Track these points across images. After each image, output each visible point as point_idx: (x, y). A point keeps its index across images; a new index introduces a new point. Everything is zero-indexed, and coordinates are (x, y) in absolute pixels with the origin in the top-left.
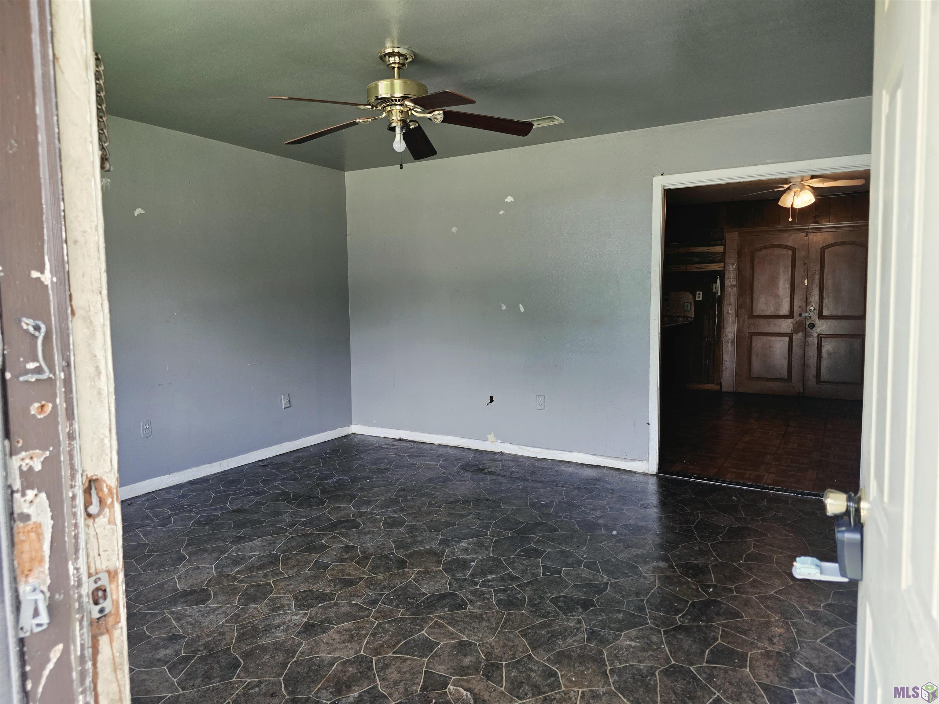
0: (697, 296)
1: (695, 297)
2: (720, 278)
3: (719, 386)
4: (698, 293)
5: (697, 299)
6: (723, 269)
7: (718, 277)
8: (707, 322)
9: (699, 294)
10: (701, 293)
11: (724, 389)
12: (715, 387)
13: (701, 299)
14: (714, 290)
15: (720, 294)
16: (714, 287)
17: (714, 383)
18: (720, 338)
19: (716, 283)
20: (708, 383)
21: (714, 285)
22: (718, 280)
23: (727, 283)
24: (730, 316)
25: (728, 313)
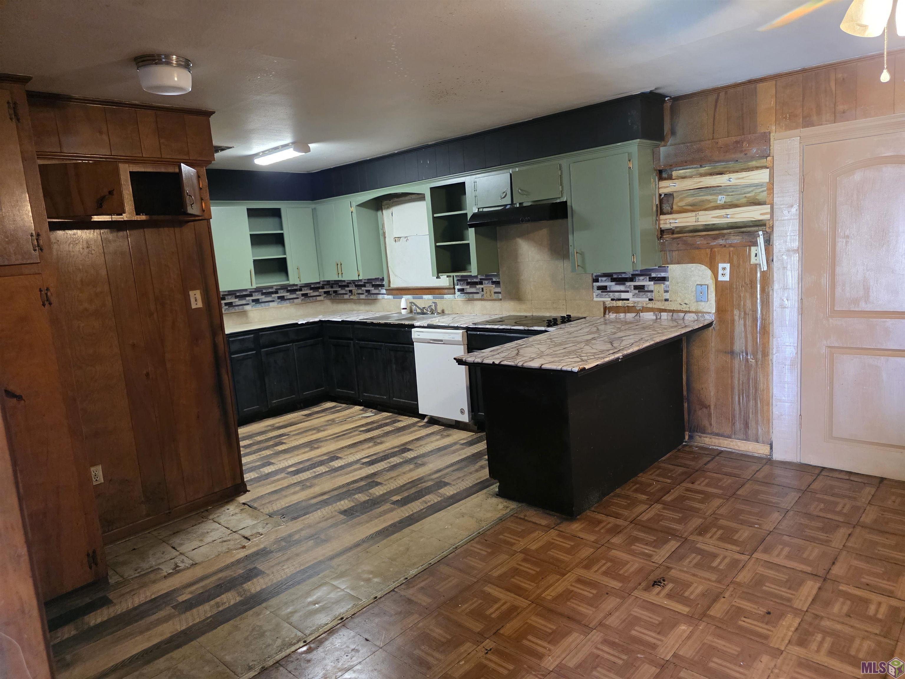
0: (720, 272)
1: (716, 275)
2: (764, 234)
3: (768, 447)
4: (721, 266)
5: (720, 278)
6: (768, 217)
7: (761, 233)
8: (742, 322)
9: (724, 269)
10: (728, 266)
11: (777, 456)
12: (761, 450)
13: (727, 278)
14: (753, 260)
15: (765, 268)
16: (753, 255)
17: (757, 441)
18: (768, 355)
19: (755, 244)
20: (747, 439)
21: (753, 249)
22: (761, 240)
23: (778, 245)
24: (787, 311)
25: (783, 307)
